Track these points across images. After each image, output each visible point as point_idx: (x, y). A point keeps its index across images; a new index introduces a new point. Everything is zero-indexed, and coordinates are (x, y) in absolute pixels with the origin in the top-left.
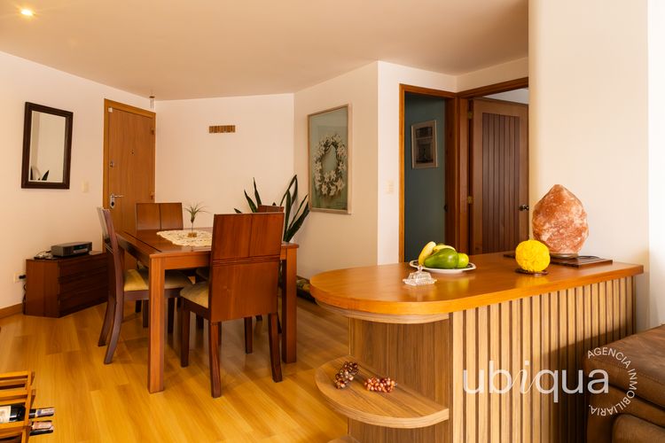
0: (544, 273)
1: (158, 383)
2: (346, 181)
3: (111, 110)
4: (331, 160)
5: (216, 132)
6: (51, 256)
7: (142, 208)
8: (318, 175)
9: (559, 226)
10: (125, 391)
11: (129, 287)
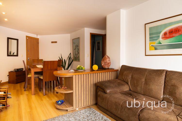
0: (97, 70)
1: (33, 93)
2: (79, 54)
3: (28, 38)
4: (77, 49)
5: (53, 43)
6: (14, 71)
7: (34, 61)
8: (75, 53)
9: (105, 63)
10: (27, 95)
11: (29, 76)
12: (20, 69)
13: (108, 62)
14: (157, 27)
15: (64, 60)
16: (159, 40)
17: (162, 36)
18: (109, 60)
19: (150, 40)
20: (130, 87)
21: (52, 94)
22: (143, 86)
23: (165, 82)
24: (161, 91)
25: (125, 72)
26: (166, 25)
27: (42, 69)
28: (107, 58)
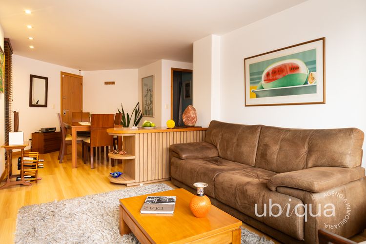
0: (173, 128)
1: (75, 166)
2: (153, 104)
3: (63, 76)
4: (149, 96)
5: (107, 84)
6: (40, 132)
7: (74, 114)
8: (145, 102)
9: (187, 117)
10: (65, 168)
11: (67, 139)
12: (50, 129)
13: (192, 116)
14: (259, 63)
15: (127, 114)
16: (262, 84)
17: (265, 77)
18: (195, 114)
19: (251, 83)
20: (219, 151)
21: (105, 168)
22: (234, 149)
23: (259, 142)
24: (253, 154)
25: (214, 131)
26: (269, 63)
27: (89, 127)
28: (190, 111)
